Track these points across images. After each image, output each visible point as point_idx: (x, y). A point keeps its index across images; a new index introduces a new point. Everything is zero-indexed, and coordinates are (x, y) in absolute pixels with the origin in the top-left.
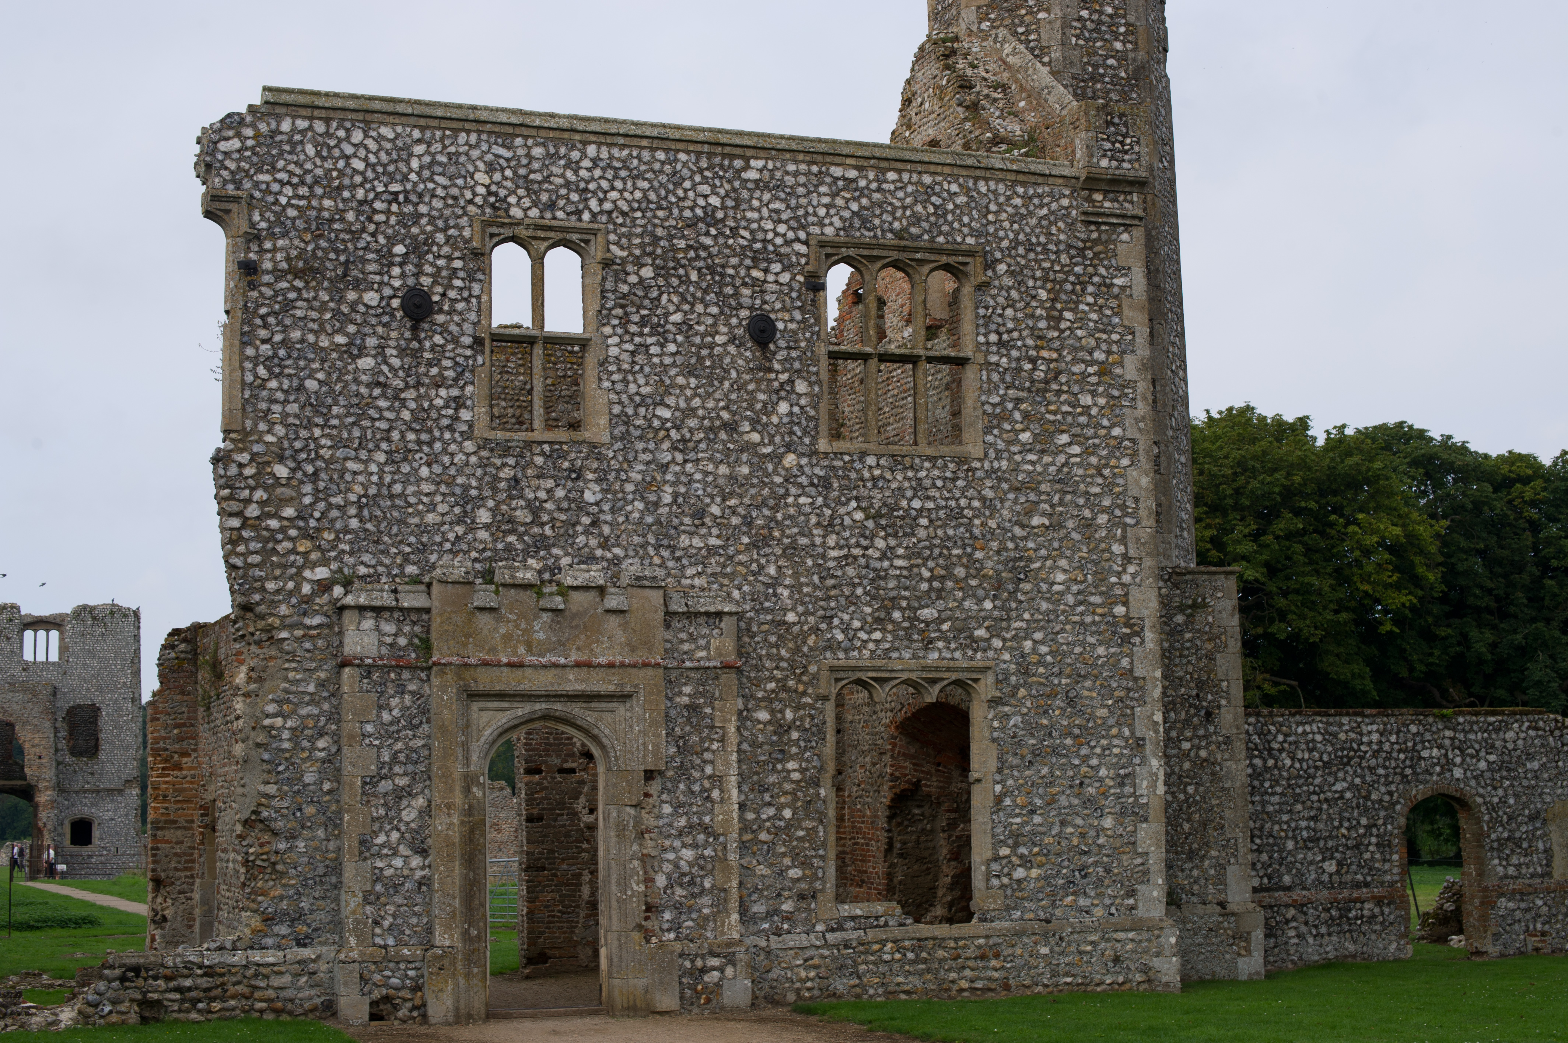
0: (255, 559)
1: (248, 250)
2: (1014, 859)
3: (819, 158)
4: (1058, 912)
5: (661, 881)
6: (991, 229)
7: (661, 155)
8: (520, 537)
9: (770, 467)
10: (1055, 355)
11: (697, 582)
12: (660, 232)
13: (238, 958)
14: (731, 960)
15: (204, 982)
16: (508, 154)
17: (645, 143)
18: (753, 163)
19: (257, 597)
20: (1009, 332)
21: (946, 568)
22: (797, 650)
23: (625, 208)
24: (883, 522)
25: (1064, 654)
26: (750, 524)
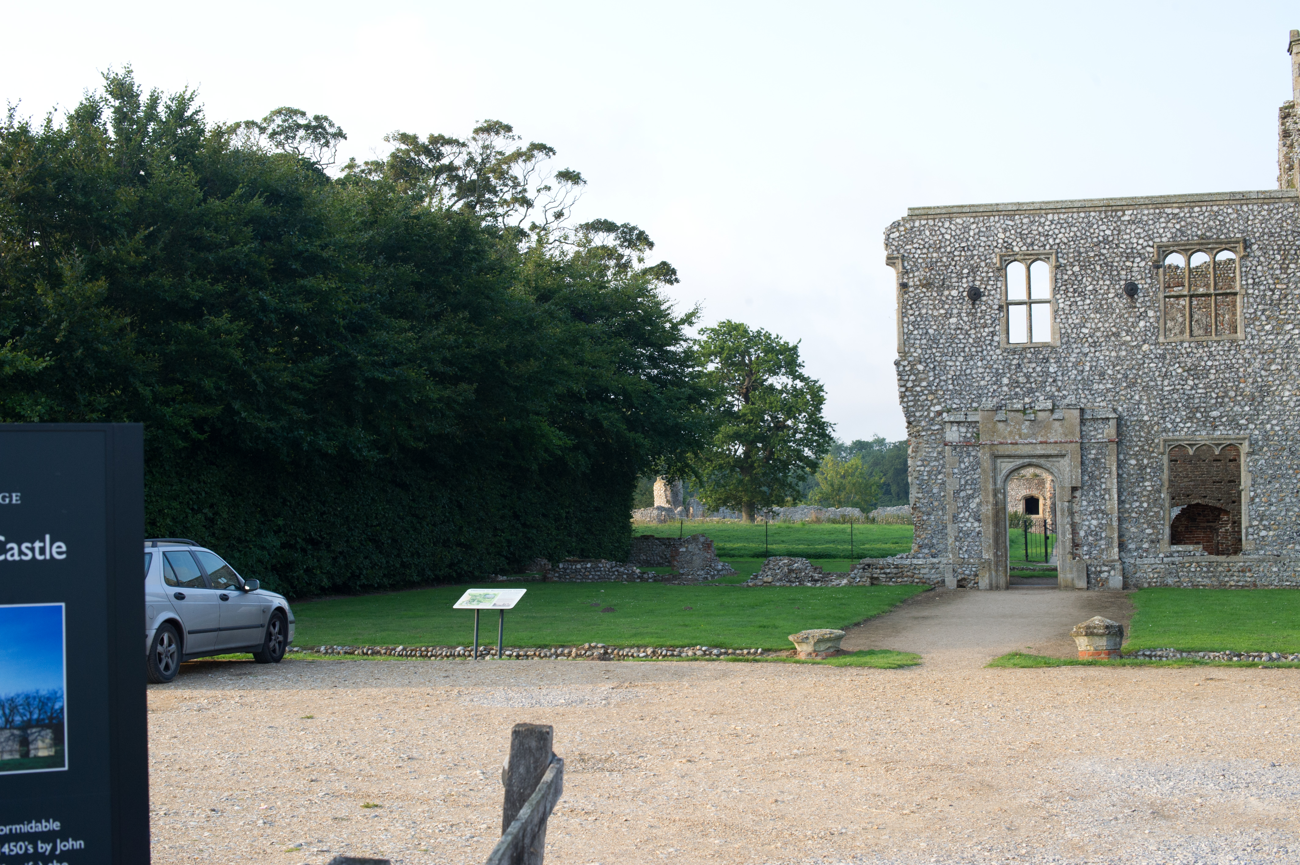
0: (911, 404)
1: (903, 278)
2: (1261, 527)
3: (1159, 206)
4: (1284, 552)
5: (1082, 533)
6: (1250, 228)
7: (1082, 215)
8: (1021, 389)
9: (1136, 351)
10: (1285, 287)
11: (1102, 404)
12: (1082, 250)
13: (908, 562)
14: (1113, 568)
15: (894, 571)
16: (1012, 224)
17: (1075, 210)
18: (1126, 212)
19: (912, 419)
20: (1259, 277)
21: (1225, 392)
22: (1149, 432)
23: (1066, 241)
24: (1192, 373)
25: (1289, 430)
26: (1127, 377)
